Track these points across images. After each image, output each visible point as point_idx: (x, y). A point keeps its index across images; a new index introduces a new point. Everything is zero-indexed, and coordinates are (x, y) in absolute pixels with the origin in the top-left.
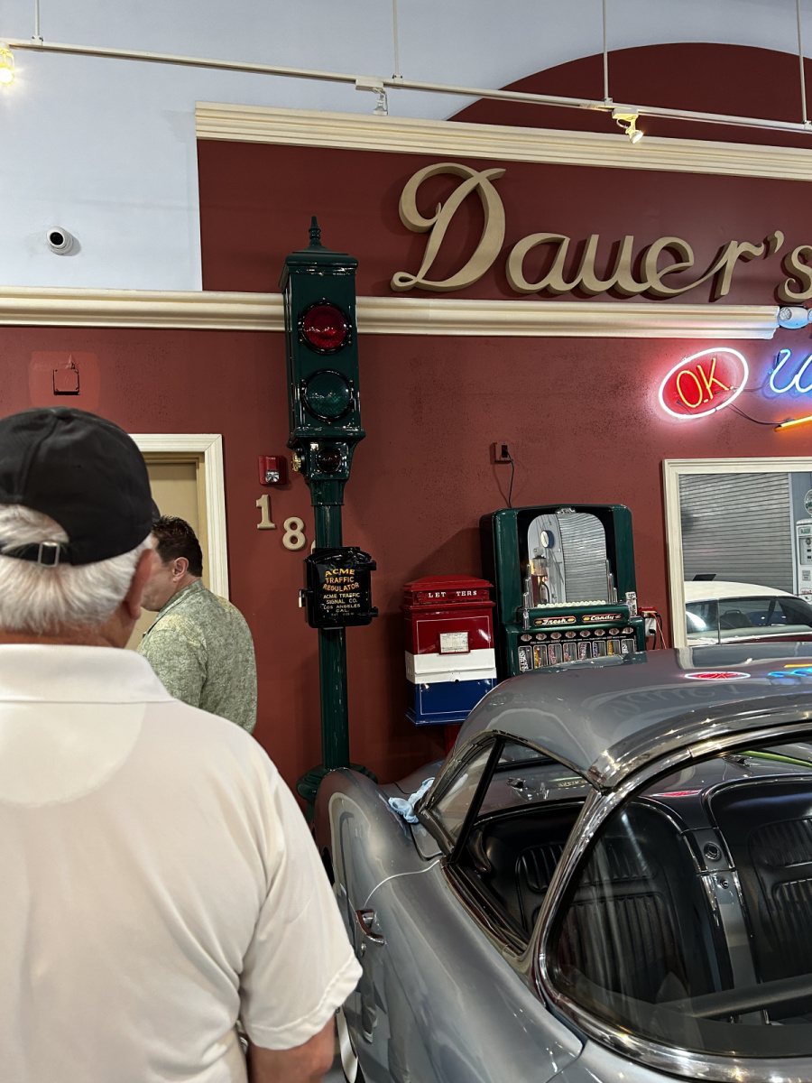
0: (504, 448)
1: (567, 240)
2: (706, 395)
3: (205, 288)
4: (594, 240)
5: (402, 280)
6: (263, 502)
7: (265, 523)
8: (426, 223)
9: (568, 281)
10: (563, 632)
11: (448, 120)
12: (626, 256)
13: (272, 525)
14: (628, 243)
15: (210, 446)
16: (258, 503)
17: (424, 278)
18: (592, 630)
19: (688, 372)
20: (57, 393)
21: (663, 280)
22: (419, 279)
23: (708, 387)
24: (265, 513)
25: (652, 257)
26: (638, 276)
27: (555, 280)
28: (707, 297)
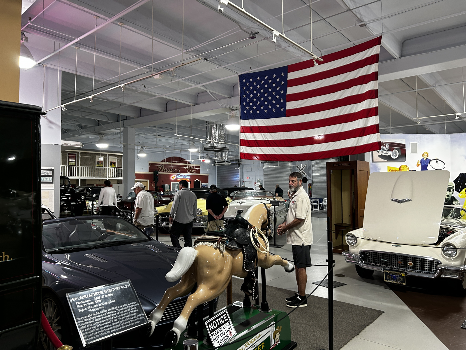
0: (163, 181)
1: (167, 169)
2: (173, 178)
3: (150, 172)
5: (159, 171)
6: (151, 184)
8: (160, 168)
14: (170, 169)
15: (149, 180)
21: (172, 171)
26: (170, 171)
28: (174, 172)
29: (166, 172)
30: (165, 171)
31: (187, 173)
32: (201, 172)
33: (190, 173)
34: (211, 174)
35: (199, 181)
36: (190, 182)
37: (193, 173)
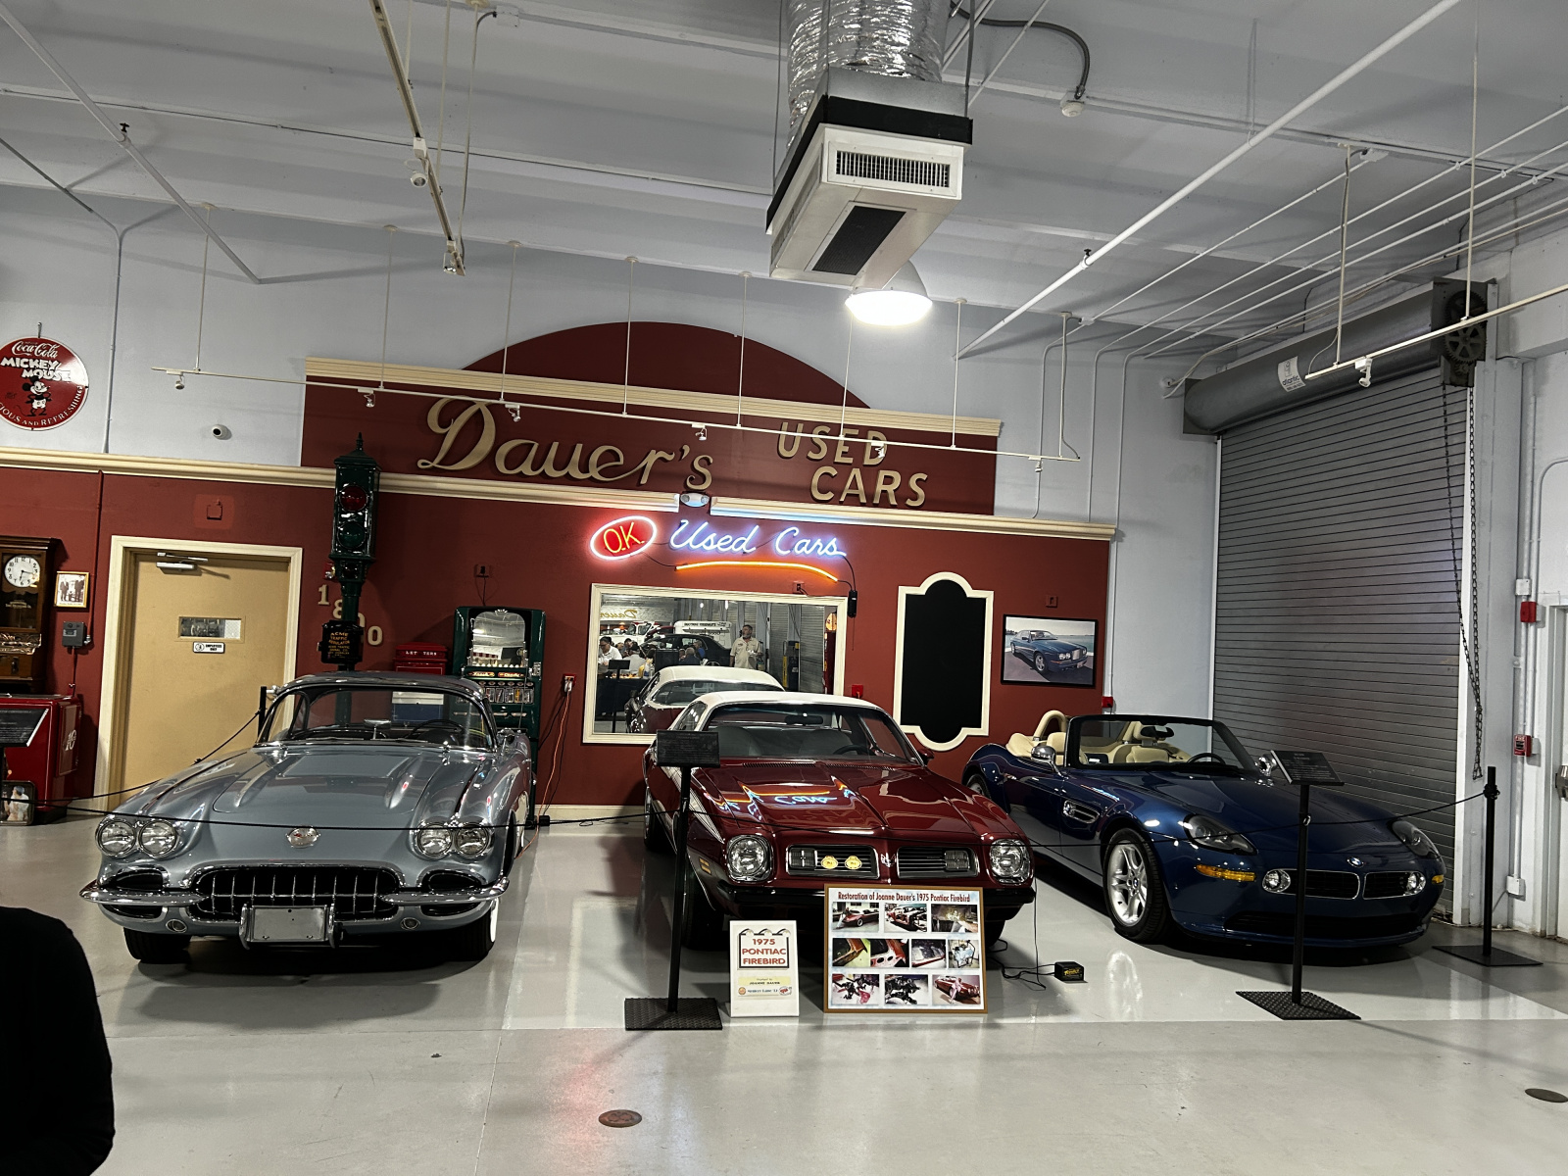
0: (483, 568)
1: (536, 445)
2: (624, 545)
3: (302, 466)
4: (555, 445)
5: (423, 464)
6: (323, 589)
7: (323, 601)
8: (444, 431)
9: (534, 469)
10: (487, 681)
11: (465, 369)
12: (577, 456)
13: (327, 603)
14: (579, 447)
15: (296, 554)
16: (320, 589)
17: (439, 464)
18: (506, 682)
19: (613, 530)
20: (209, 518)
21: (600, 473)
22: (435, 464)
23: (627, 540)
24: (324, 595)
25: (594, 458)
26: (584, 468)
27: (526, 469)
28: (633, 484)
29: (521, 478)
30: (513, 460)
31: (803, 494)
32: (1001, 499)
33: (853, 500)
34: (1146, 525)
35: (971, 593)
36: (852, 595)
37: (884, 503)
